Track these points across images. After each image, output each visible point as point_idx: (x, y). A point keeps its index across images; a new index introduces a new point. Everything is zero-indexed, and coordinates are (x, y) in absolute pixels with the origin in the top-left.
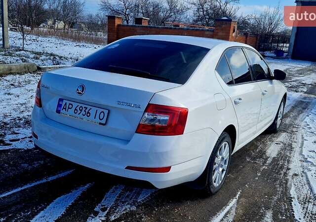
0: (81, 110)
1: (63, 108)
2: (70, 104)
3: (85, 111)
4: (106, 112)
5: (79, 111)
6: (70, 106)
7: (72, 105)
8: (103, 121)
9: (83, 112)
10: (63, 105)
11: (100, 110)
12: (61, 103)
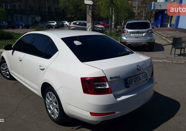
0: (137, 79)
1: (129, 83)
2: (131, 79)
3: (138, 78)
4: (145, 73)
5: (136, 80)
6: (132, 80)
7: (132, 79)
8: (146, 78)
9: (138, 80)
10: (128, 82)
11: (143, 74)
12: (127, 82)
